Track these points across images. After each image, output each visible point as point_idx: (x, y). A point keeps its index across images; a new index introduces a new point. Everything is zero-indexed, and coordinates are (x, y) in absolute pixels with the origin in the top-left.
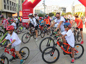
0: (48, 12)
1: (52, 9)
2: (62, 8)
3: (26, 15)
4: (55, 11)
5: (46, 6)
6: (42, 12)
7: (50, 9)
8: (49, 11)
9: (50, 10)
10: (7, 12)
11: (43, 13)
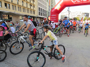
2: (86, 13)
3: (52, 19)
5: (70, 12)
9: (74, 16)
10: (40, 18)
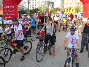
0: (31, 7)
1: (37, 3)
2: (49, 2)
3: (8, 14)
4: (40, 6)
6: (24, 8)
7: (34, 3)
8: (33, 6)
9: (35, 5)
11: (26, 9)
